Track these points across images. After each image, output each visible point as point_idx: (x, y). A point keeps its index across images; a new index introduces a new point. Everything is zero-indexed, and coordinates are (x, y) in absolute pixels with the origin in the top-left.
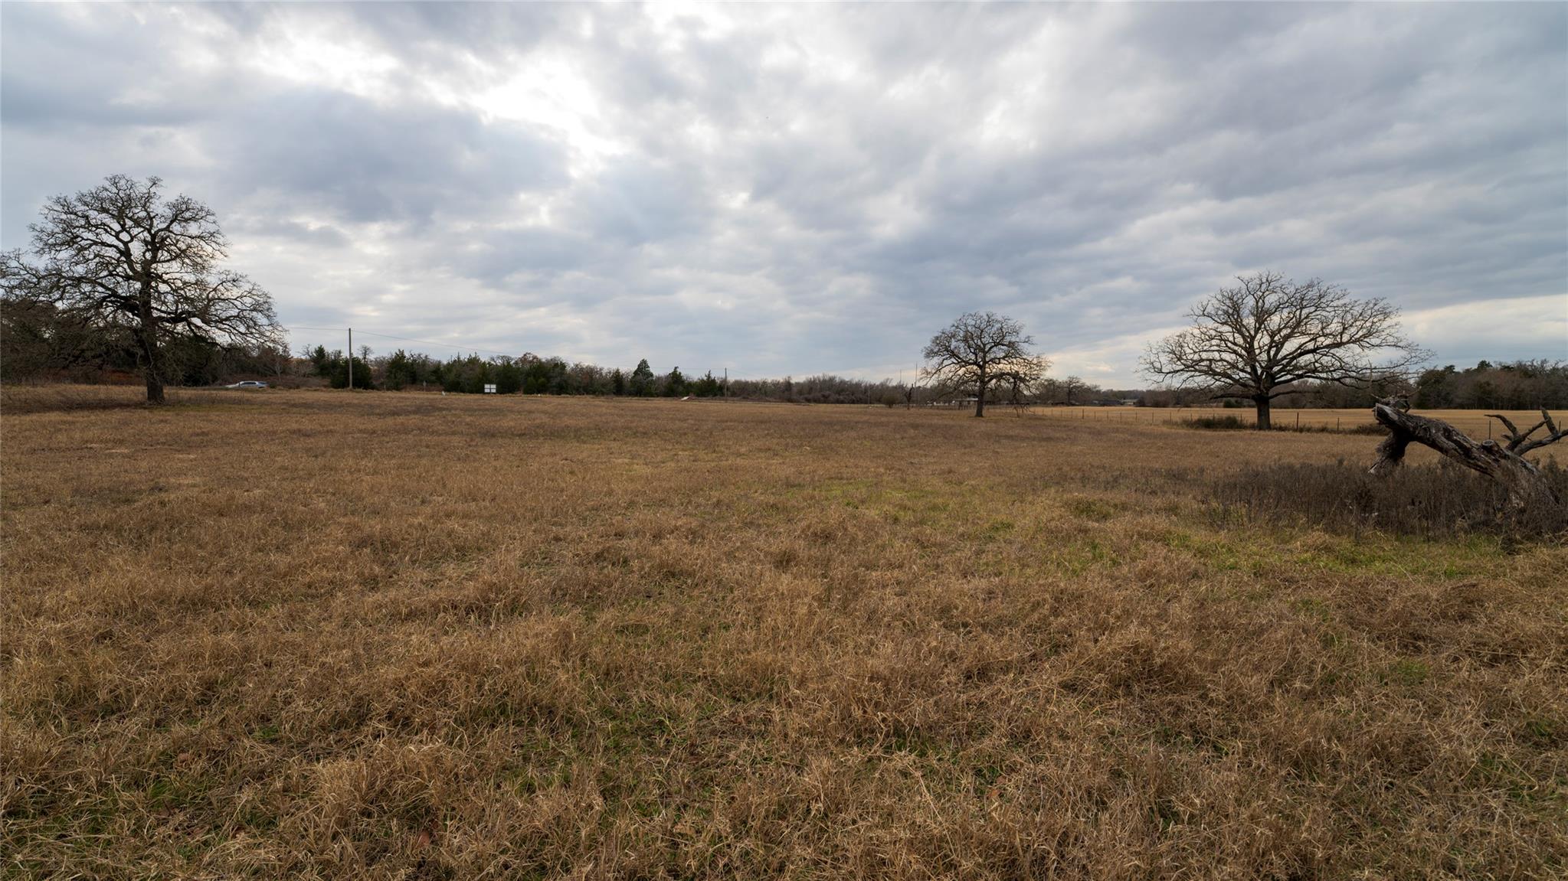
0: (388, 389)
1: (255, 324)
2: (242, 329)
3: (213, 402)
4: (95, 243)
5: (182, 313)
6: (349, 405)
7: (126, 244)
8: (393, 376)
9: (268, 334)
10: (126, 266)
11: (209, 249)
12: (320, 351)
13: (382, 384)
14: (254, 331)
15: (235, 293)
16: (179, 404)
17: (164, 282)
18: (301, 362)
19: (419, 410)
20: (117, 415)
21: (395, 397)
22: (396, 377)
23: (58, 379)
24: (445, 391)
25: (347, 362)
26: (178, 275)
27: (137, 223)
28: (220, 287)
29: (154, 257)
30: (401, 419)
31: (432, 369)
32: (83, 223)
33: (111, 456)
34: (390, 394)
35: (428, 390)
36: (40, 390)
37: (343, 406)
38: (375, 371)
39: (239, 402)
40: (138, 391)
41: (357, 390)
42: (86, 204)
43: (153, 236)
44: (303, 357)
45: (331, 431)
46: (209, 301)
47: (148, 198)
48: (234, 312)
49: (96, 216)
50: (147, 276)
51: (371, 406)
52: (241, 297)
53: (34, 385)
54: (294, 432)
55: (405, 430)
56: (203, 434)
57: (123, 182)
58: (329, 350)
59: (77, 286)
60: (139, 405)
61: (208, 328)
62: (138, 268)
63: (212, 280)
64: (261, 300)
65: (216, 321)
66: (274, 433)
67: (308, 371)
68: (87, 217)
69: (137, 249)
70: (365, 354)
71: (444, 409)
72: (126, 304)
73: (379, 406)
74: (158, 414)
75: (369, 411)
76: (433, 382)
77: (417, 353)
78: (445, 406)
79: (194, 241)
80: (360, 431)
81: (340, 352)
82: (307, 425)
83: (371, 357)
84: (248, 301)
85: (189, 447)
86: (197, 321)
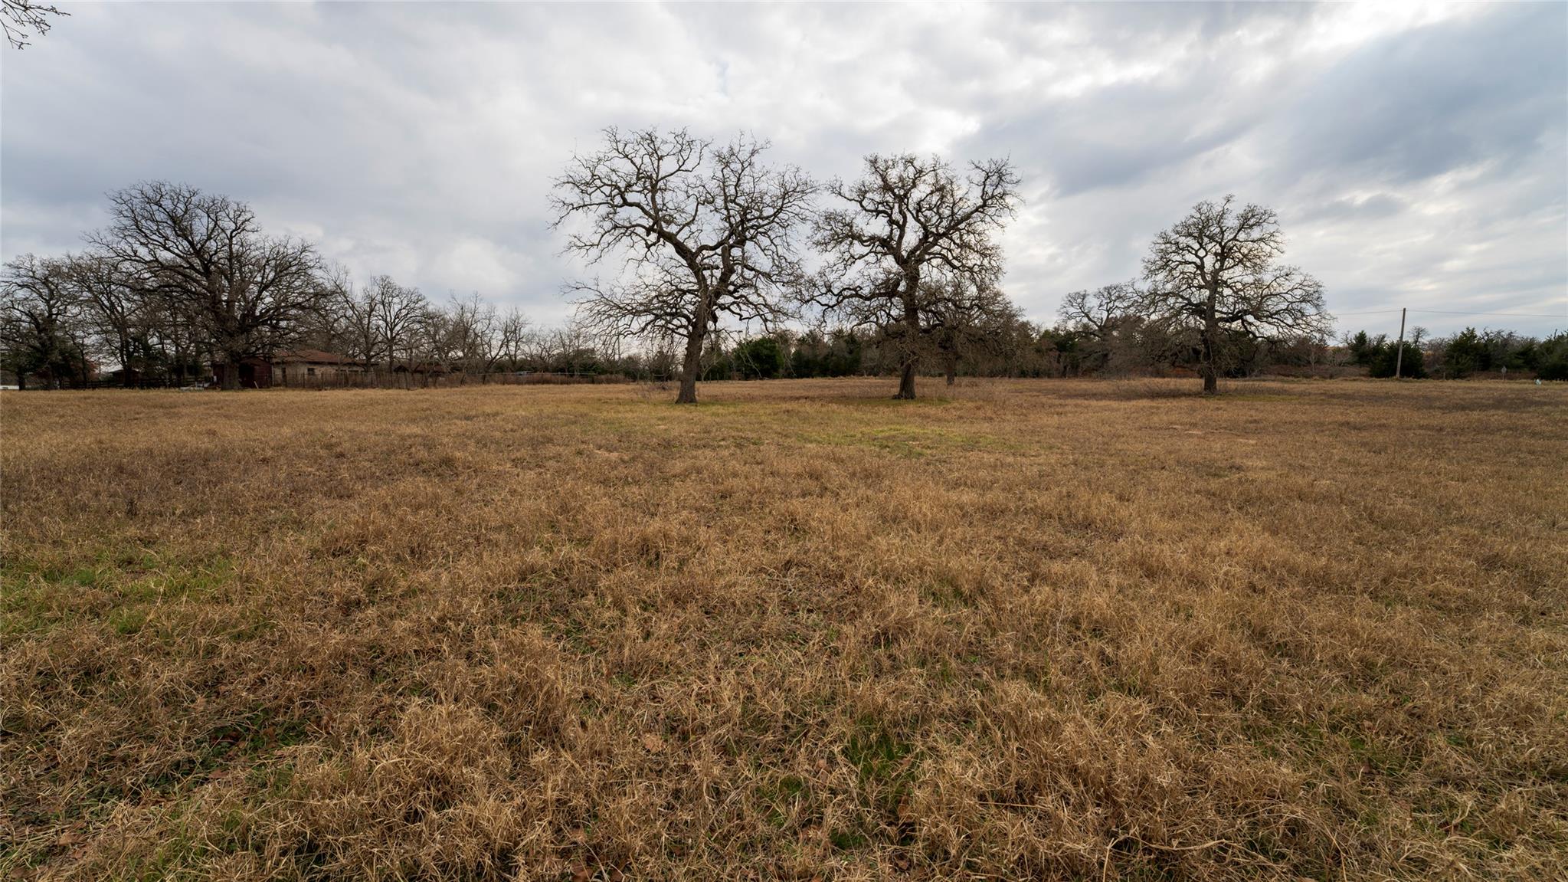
0: (1447, 378)
1: (1303, 315)
2: (1290, 321)
3: (1256, 393)
4: (1181, 263)
5: (1239, 312)
6: (1397, 396)
7: (1201, 259)
8: (1454, 361)
9: (1315, 324)
10: (1200, 278)
11: (1267, 249)
12: (1361, 338)
13: (1437, 371)
14: (1300, 321)
15: (1288, 286)
16: (1227, 394)
17: (1228, 286)
18: (1337, 350)
19: (1499, 404)
20: (1185, 403)
21: (1459, 388)
22: (1458, 363)
23: (1143, 374)
24: (1542, 378)
25: (1394, 348)
26: (1239, 279)
27: (1212, 238)
28: (1274, 283)
29: (1222, 265)
30: (1475, 415)
31: (1520, 349)
32: (1174, 248)
33: (1191, 436)
34: (1450, 383)
35: (1510, 378)
36: (1133, 383)
37: (1390, 398)
38: (1428, 356)
39: (1279, 392)
40: (1195, 383)
41: (1405, 379)
42: (1177, 233)
43: (1223, 248)
44: (1341, 345)
45: (1384, 425)
46: (1263, 298)
47: (1222, 216)
48: (1283, 306)
49: (1183, 241)
50: (1215, 284)
51: (1426, 398)
52: (1292, 290)
53: (1129, 379)
54: (1342, 424)
55: (1486, 429)
56: (1255, 421)
57: (1205, 207)
58: (1372, 335)
59: (1165, 300)
60: (1197, 395)
61: (1257, 323)
62: (1209, 278)
63: (1267, 278)
64: (1312, 290)
65: (1267, 317)
66: (1322, 424)
67: (1344, 360)
68: (1177, 243)
69: (1209, 262)
70: (1418, 337)
71: (1545, 404)
72: (1198, 310)
73: (1438, 398)
74: (1212, 403)
75: (1427, 403)
76: (1518, 367)
77: (1495, 330)
78: (1543, 399)
79: (1256, 245)
80: (1421, 427)
81: (1384, 337)
82: (1352, 417)
83: (1425, 340)
84: (1298, 293)
85: (1245, 433)
86: (1250, 318)
